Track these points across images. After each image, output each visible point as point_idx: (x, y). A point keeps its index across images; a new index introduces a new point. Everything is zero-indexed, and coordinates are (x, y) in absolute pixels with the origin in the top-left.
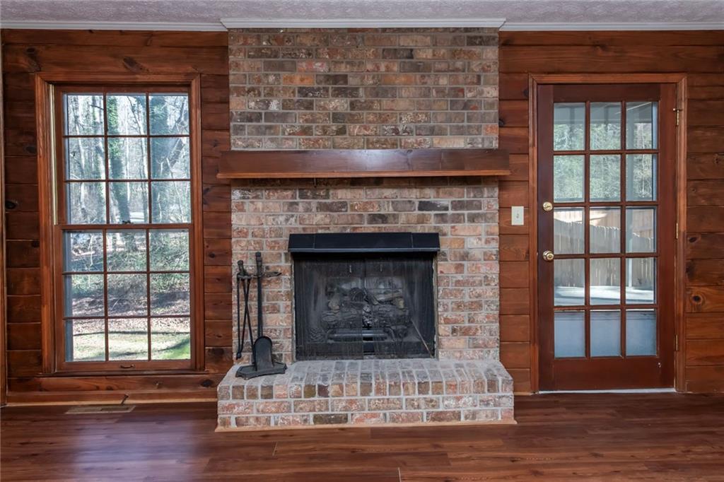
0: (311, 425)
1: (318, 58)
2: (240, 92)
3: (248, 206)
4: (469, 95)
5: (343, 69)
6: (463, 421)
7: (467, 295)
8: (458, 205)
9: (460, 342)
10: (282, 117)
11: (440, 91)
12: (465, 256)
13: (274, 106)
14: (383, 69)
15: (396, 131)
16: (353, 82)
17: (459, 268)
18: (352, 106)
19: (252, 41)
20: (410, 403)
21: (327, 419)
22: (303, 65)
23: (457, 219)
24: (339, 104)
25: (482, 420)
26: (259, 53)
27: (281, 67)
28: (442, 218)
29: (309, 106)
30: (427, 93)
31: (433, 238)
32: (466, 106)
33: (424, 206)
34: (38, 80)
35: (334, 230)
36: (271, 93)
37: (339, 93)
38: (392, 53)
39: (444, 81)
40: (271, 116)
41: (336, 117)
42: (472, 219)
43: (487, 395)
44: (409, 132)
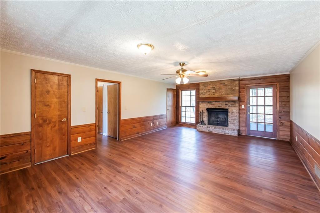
0: (208, 131)
1: (211, 85)
2: (201, 90)
3: (202, 104)
4: (233, 89)
5: (214, 86)
6: (229, 134)
7: (233, 118)
8: (231, 105)
9: (232, 125)
10: (206, 93)
11: (229, 88)
12: (233, 112)
13: (205, 92)
14: (220, 86)
15: (222, 94)
16: (216, 88)
17: (232, 114)
18: (216, 91)
19: (203, 84)
20: (221, 131)
21: (210, 131)
22: (209, 86)
23: (232, 107)
24: (214, 91)
25: (232, 135)
26: (203, 85)
27: (206, 87)
28: (229, 107)
29: (210, 91)
30: (227, 89)
31: (227, 109)
32: (233, 90)
33: (226, 105)
34: (179, 90)
35: (213, 108)
36: (205, 90)
37: (214, 89)
38: (221, 84)
39: (229, 87)
40: (205, 93)
41: (213, 93)
42: (234, 107)
43: (233, 132)
44: (223, 94)
